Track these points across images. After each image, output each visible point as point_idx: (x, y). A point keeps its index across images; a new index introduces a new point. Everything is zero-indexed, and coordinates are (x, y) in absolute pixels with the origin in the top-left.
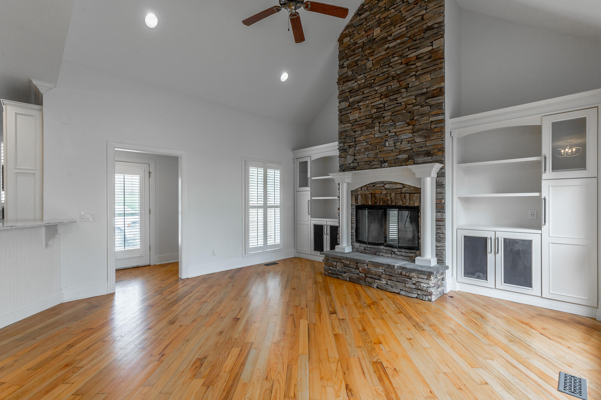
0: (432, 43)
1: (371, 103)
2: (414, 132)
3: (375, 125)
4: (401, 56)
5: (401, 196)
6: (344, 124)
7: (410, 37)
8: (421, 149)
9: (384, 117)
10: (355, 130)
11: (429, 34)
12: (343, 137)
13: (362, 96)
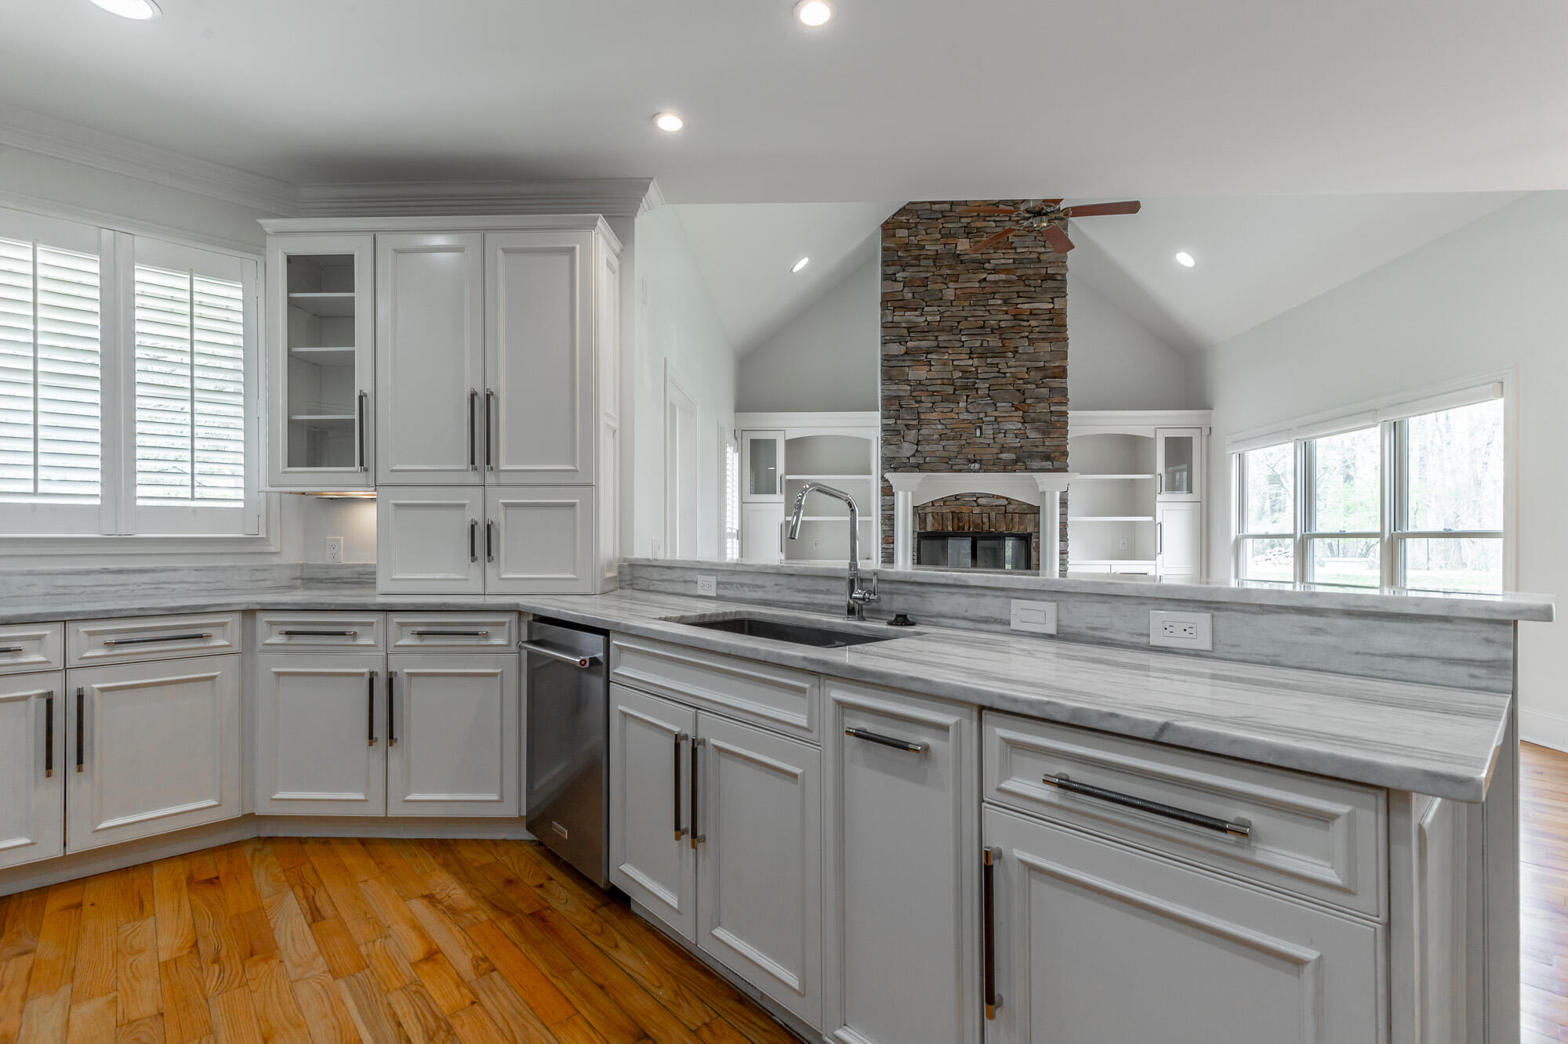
0: (1052, 298)
2: (1025, 422)
3: (959, 399)
4: (1006, 302)
5: (1005, 517)
6: (896, 384)
7: (1020, 277)
8: (1035, 449)
9: (977, 389)
10: (919, 399)
11: (1049, 284)
12: (894, 407)
13: (935, 344)
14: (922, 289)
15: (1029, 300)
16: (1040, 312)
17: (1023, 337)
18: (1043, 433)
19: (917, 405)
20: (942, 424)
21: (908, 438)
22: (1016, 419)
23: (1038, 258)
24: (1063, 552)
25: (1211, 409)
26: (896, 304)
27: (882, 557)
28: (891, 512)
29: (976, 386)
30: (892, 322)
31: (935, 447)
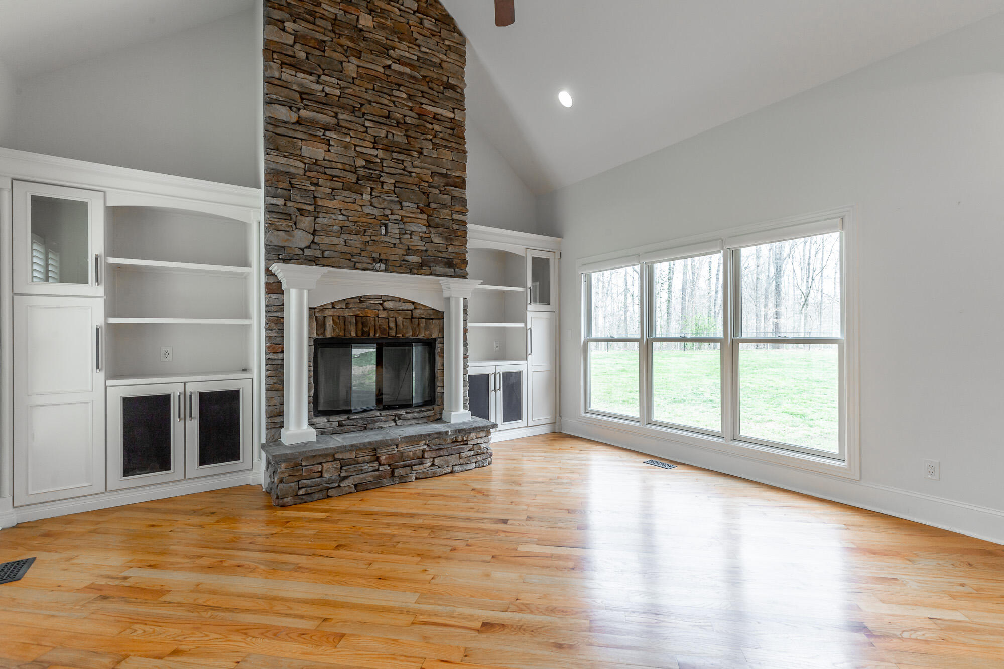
2: (429, 226)
3: (363, 190)
4: (410, 97)
5: (411, 321)
6: (284, 156)
7: (424, 77)
8: (440, 255)
10: (315, 181)
11: (449, 93)
12: (281, 185)
14: (317, 53)
15: (432, 104)
16: (443, 119)
17: (426, 139)
18: (447, 239)
19: (313, 188)
20: (343, 215)
21: (301, 225)
22: (422, 222)
23: (440, 64)
25: (561, 237)
27: (267, 370)
28: (279, 314)
29: (381, 179)
30: (280, 79)
31: (335, 241)
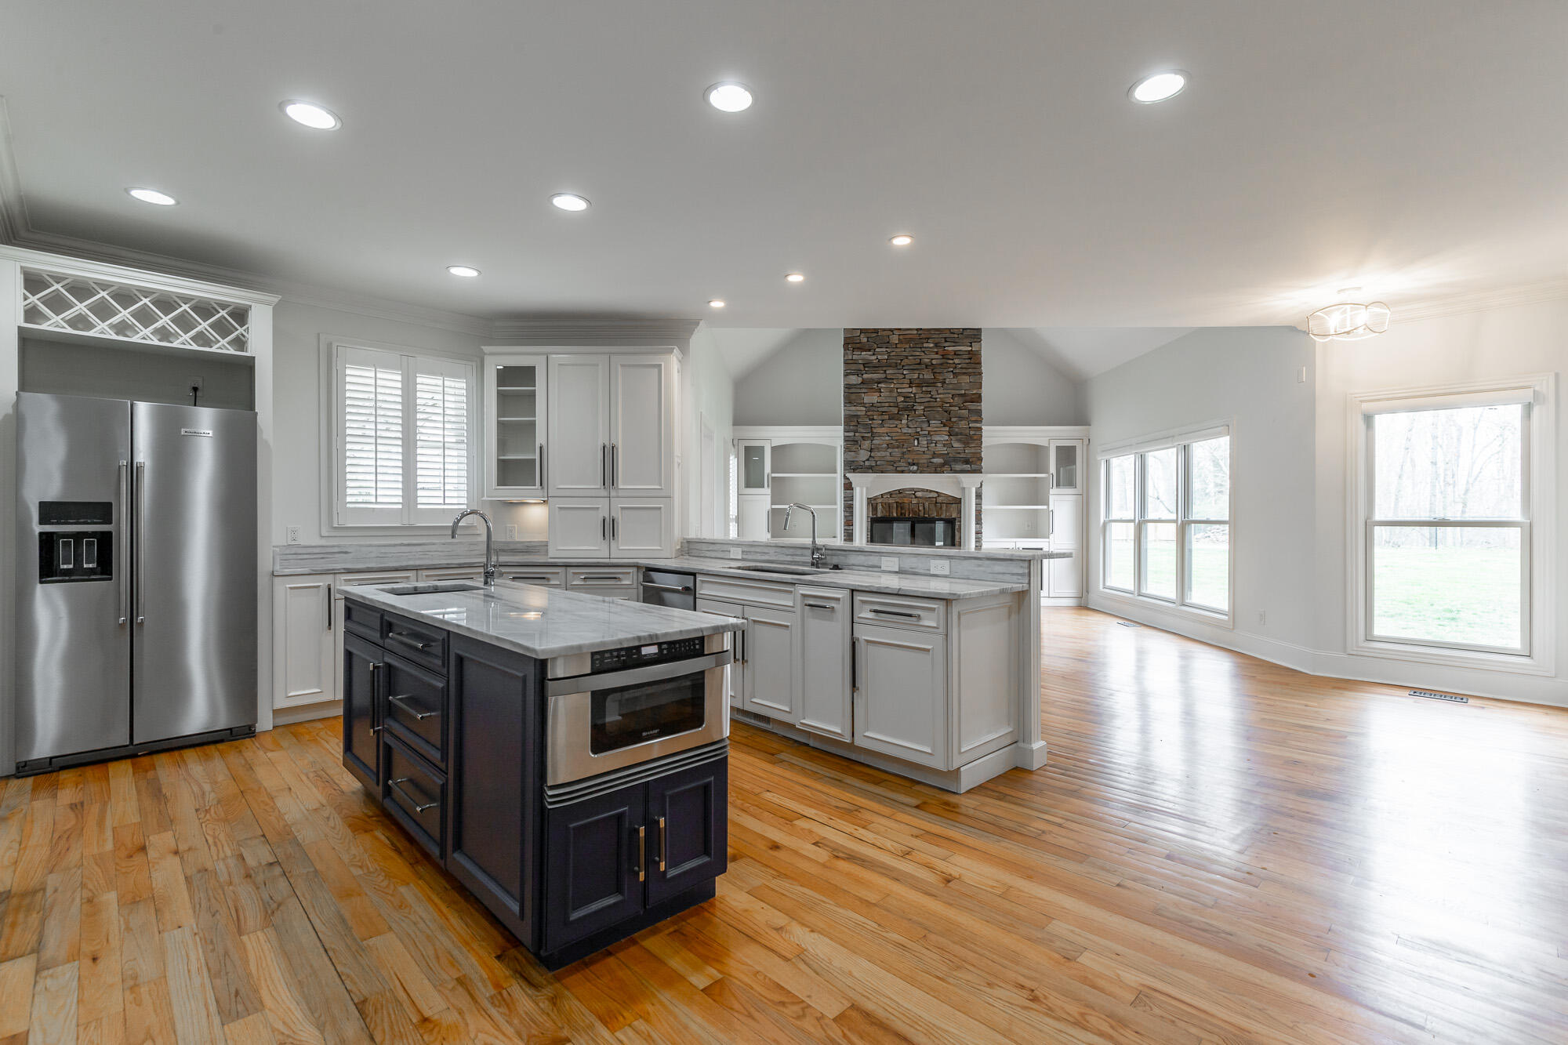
0: (971, 343)
1: (897, 389)
2: (951, 435)
3: (902, 417)
4: (936, 345)
6: (854, 406)
8: (958, 455)
9: (915, 410)
10: (872, 417)
12: (854, 424)
13: (883, 376)
15: (953, 344)
16: (962, 353)
17: (949, 372)
18: (964, 443)
19: (871, 422)
20: (889, 436)
21: (864, 447)
22: (945, 433)
24: (979, 533)
25: (1090, 425)
26: (854, 346)
27: (844, 536)
28: (851, 502)
29: (915, 408)
30: (852, 359)
31: (883, 454)
